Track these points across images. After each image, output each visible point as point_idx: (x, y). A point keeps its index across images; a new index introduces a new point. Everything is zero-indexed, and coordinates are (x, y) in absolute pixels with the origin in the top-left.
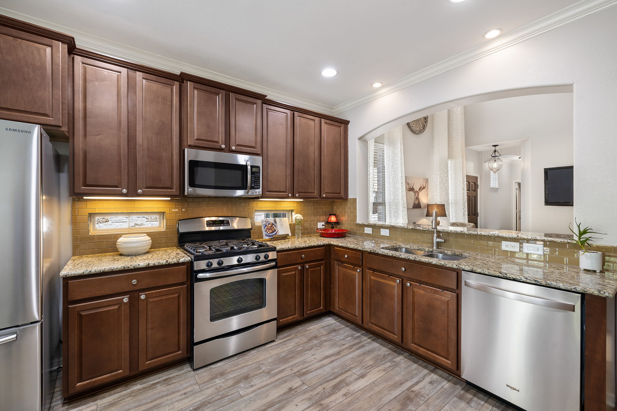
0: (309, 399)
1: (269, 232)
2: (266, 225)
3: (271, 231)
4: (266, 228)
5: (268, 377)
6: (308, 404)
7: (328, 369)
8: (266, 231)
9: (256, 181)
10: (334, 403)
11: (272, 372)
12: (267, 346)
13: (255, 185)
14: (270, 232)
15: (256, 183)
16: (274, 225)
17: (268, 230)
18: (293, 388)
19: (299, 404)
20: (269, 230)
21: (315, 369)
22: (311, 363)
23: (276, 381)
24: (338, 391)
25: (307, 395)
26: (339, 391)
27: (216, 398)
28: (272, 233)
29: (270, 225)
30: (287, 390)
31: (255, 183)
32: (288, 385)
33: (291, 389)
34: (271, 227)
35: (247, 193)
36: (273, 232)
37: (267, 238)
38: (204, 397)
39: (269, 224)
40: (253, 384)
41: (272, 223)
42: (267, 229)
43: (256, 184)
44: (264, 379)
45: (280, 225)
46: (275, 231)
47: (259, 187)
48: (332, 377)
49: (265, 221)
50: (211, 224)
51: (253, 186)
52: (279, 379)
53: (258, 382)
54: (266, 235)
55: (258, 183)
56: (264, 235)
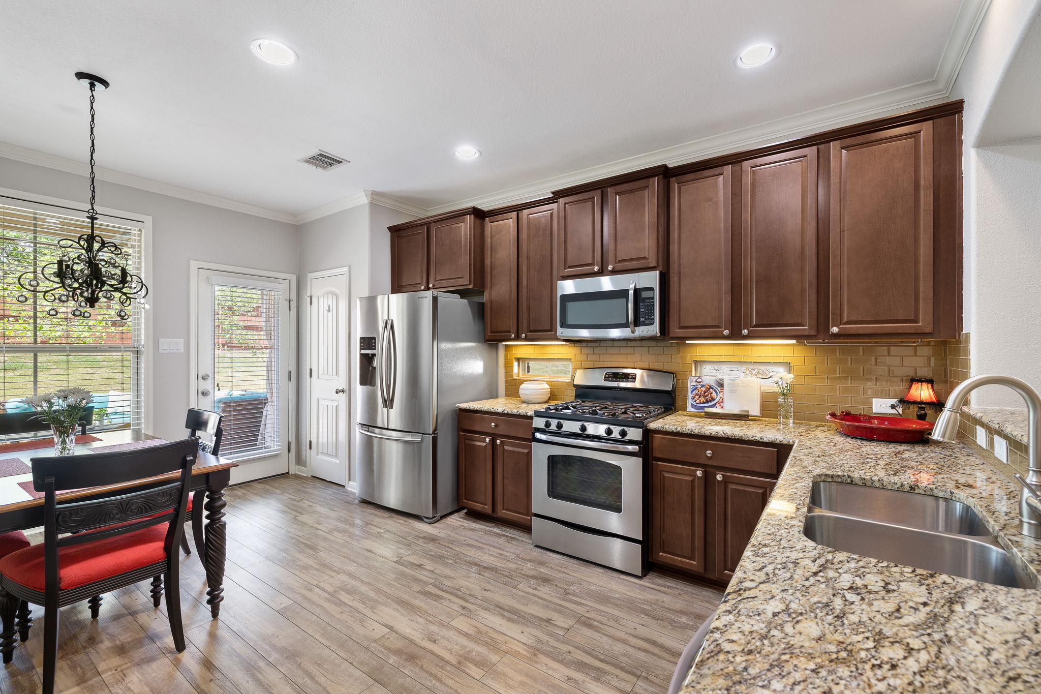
0: (540, 641)
1: (698, 401)
2: (696, 388)
3: (703, 399)
4: (694, 393)
5: (559, 596)
6: (531, 641)
7: (618, 648)
8: (693, 398)
9: (648, 313)
10: (545, 668)
11: (571, 597)
12: (622, 576)
13: (646, 319)
14: (702, 402)
15: (649, 316)
16: (713, 388)
17: (697, 397)
18: (552, 622)
19: (525, 634)
20: (700, 397)
21: (607, 633)
22: (620, 627)
23: (557, 604)
24: (573, 669)
25: (545, 638)
26: (576, 670)
27: (504, 573)
28: (704, 403)
29: (703, 389)
30: (545, 618)
31: (646, 315)
32: (554, 616)
33: (548, 621)
34: (705, 393)
35: (633, 332)
36: (707, 402)
37: (693, 410)
38: (502, 565)
39: (702, 387)
40: (539, 588)
41: (710, 386)
42: (697, 395)
43: (647, 317)
44: (553, 594)
45: (730, 390)
46: (713, 400)
47: (652, 321)
48: (602, 657)
49: (696, 381)
50: (611, 377)
51: (643, 321)
52: (561, 606)
53: (545, 591)
54: (692, 406)
55: (651, 316)
56: (689, 405)
